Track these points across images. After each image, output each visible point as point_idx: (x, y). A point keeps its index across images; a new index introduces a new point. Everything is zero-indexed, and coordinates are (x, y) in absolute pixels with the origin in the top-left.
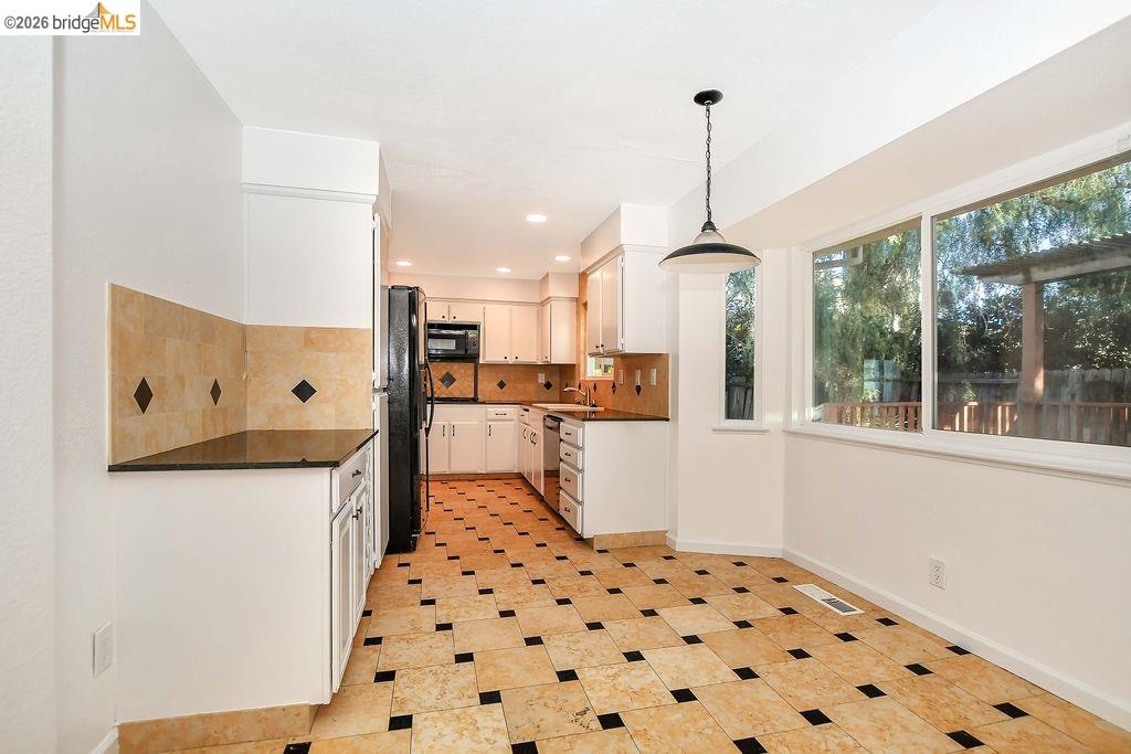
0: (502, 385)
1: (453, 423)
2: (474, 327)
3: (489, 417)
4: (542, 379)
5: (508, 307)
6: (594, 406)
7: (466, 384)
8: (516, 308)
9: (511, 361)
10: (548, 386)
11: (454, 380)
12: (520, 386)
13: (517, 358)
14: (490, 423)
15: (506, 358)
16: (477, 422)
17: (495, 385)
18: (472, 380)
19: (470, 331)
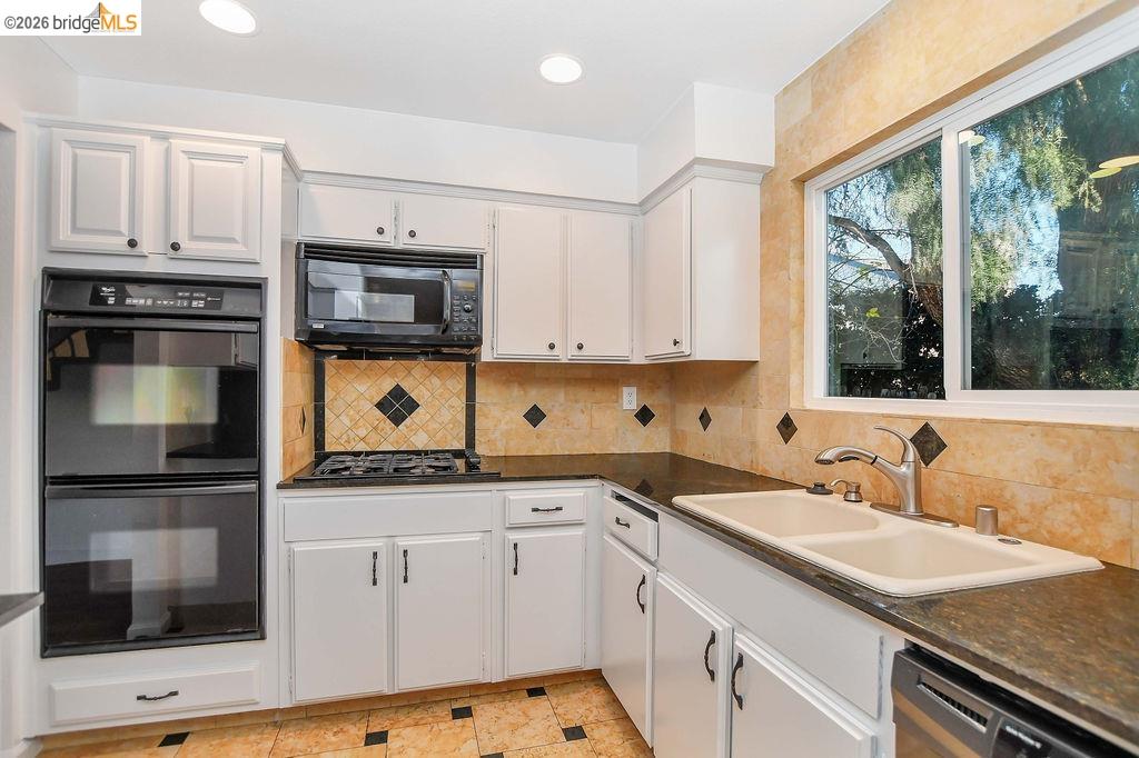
0: (535, 416)
1: (403, 543)
2: (468, 261)
3: (513, 518)
4: (630, 399)
9: (564, 354)
10: (644, 415)
11: (412, 406)
12: (580, 419)
13: (580, 347)
14: (514, 536)
15: (552, 347)
16: (476, 537)
17: (517, 415)
18: (461, 403)
19: (454, 273)
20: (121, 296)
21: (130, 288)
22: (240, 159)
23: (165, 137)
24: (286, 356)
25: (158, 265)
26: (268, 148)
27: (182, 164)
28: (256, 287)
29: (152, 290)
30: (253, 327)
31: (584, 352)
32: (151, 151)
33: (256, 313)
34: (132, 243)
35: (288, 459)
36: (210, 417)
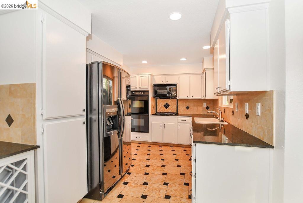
0: (188, 108)
1: (164, 123)
2: (175, 85)
3: (179, 121)
4: (205, 105)
5: (188, 76)
6: (222, 121)
7: (174, 107)
8: (191, 76)
9: (190, 98)
10: (208, 108)
11: (169, 106)
12: (195, 108)
13: (192, 97)
14: (179, 124)
15: (188, 97)
16: (174, 123)
17: (185, 108)
18: (176, 105)
19: (173, 87)
20: (135, 93)
21: (136, 92)
22: (146, 76)
23: (139, 75)
24: (151, 99)
25: (138, 90)
26: (149, 74)
27: (140, 78)
28: (148, 91)
29: (138, 92)
30: (148, 96)
31: (193, 97)
32: (137, 77)
33: (148, 94)
34: (136, 87)
35: (152, 112)
36: (143, 107)
